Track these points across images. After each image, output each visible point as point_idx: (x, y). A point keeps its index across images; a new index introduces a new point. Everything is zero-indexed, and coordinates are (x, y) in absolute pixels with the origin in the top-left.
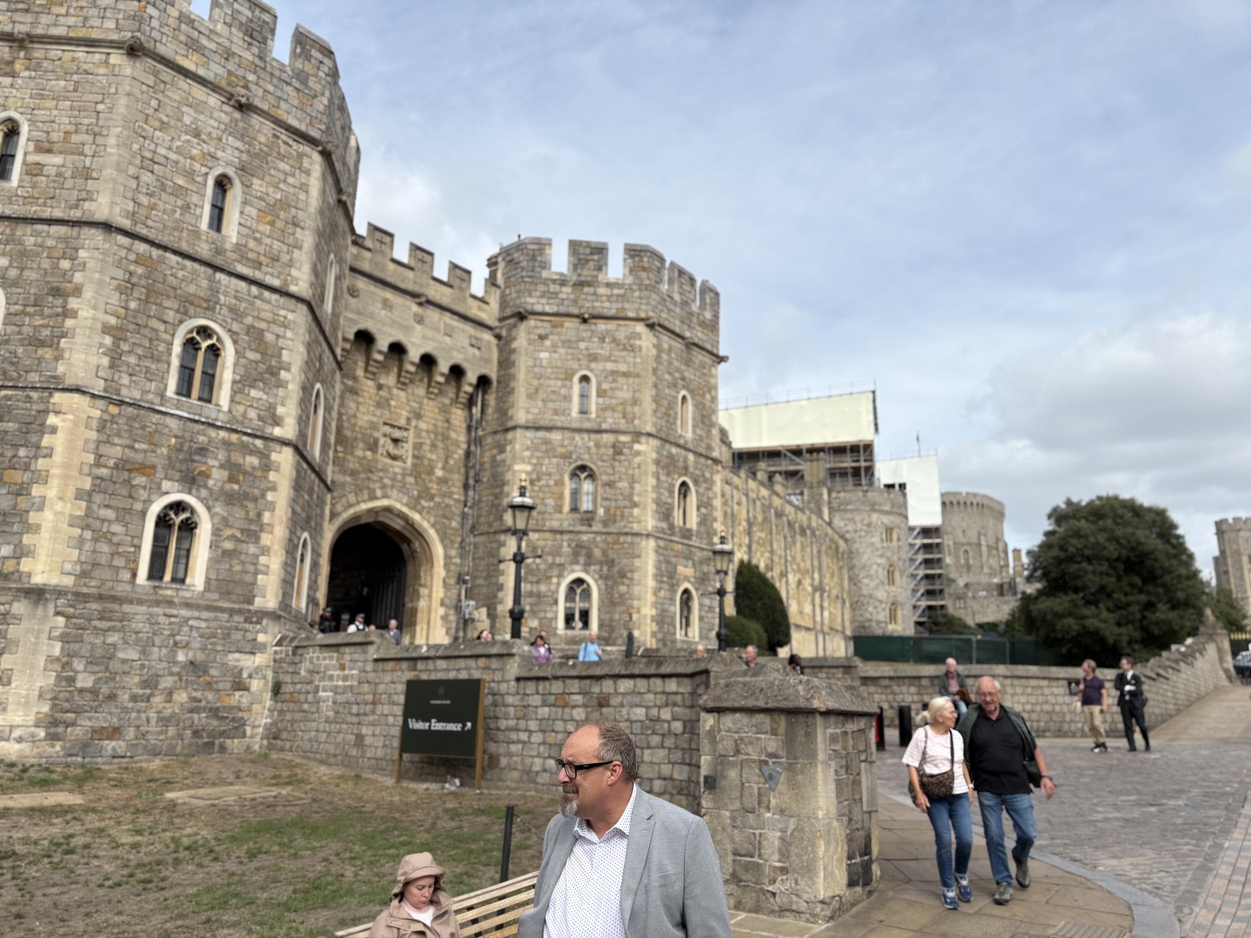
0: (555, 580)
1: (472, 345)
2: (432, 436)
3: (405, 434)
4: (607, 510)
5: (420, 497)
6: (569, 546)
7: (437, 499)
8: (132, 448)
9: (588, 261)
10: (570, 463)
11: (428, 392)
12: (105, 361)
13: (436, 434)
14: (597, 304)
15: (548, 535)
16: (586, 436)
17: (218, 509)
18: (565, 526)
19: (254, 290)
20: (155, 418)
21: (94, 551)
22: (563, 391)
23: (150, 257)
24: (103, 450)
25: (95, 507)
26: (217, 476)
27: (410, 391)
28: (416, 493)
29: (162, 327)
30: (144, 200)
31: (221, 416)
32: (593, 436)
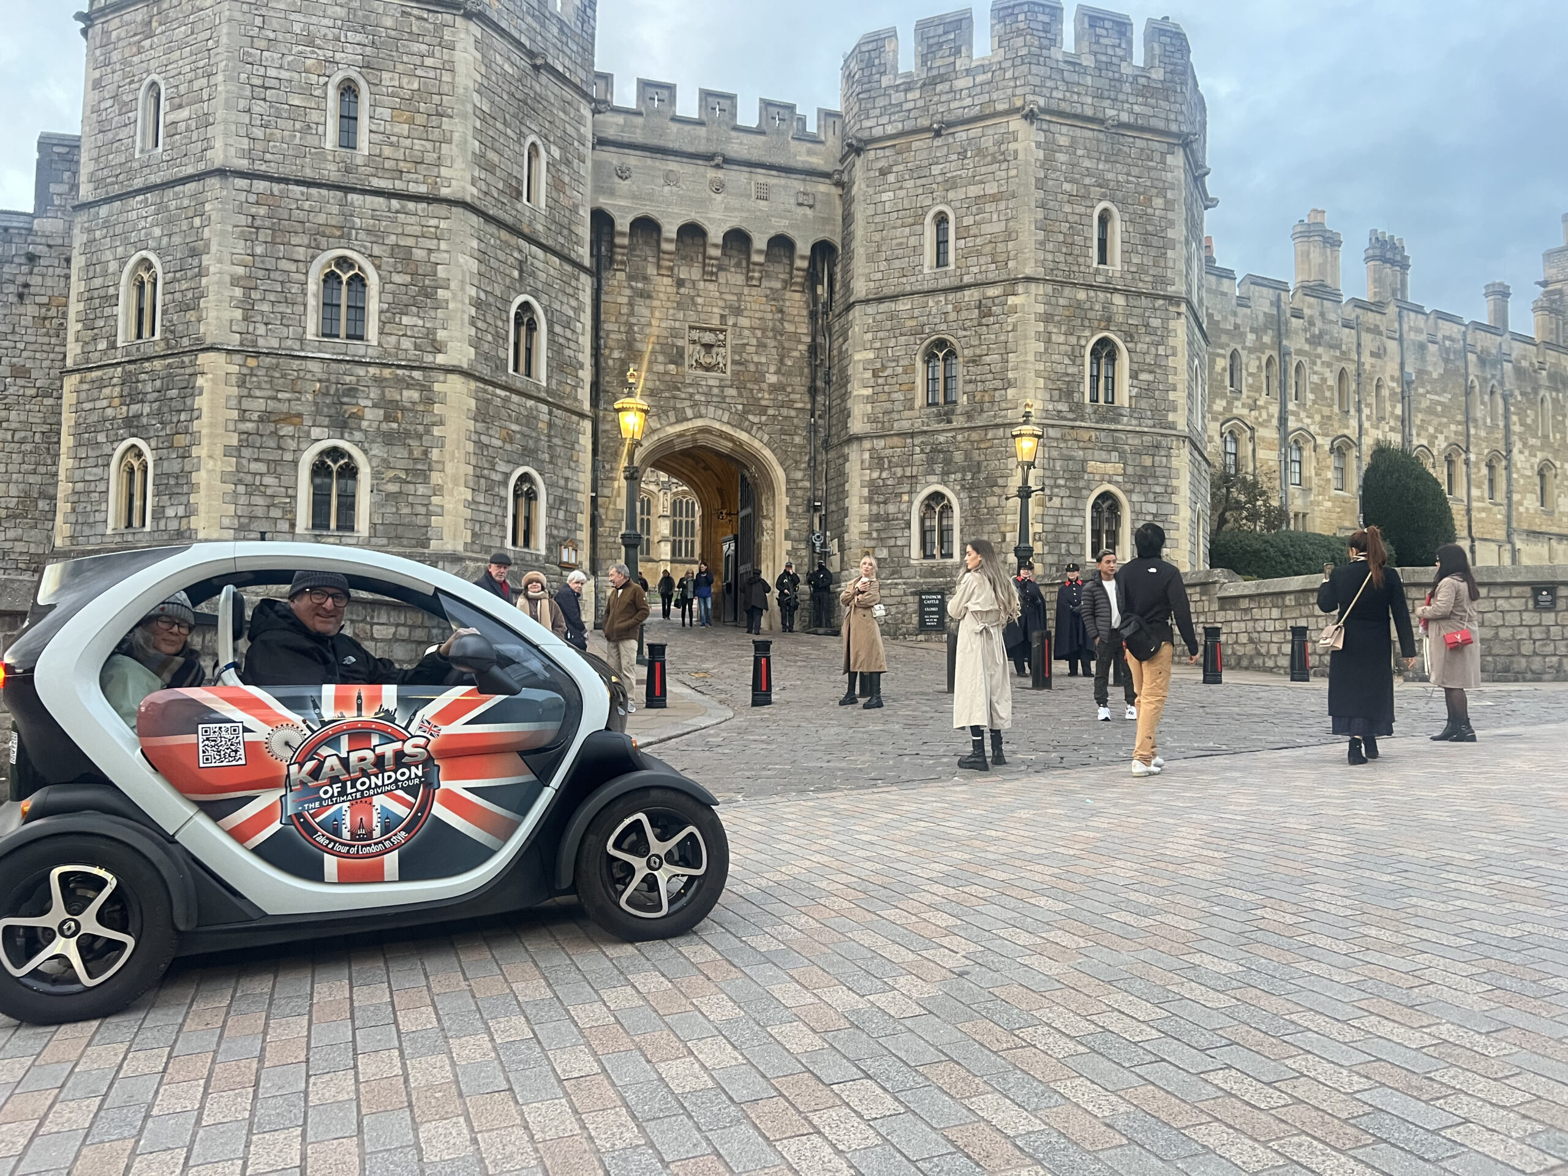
0: (905, 498)
1: (800, 205)
2: (759, 333)
3: (721, 337)
4: (971, 396)
5: (745, 412)
6: (922, 452)
7: (771, 412)
8: (275, 398)
9: (940, 45)
10: (923, 340)
11: (749, 278)
12: (238, 314)
13: (764, 330)
14: (953, 105)
15: (896, 441)
16: (942, 298)
17: (377, 450)
18: (918, 425)
19: (395, 203)
20: (296, 363)
21: (249, 505)
22: (913, 241)
23: (272, 194)
24: (246, 404)
25: (245, 462)
26: (372, 416)
27: (722, 280)
28: (740, 407)
29: (293, 267)
30: (258, 133)
31: (370, 351)
32: (951, 297)
